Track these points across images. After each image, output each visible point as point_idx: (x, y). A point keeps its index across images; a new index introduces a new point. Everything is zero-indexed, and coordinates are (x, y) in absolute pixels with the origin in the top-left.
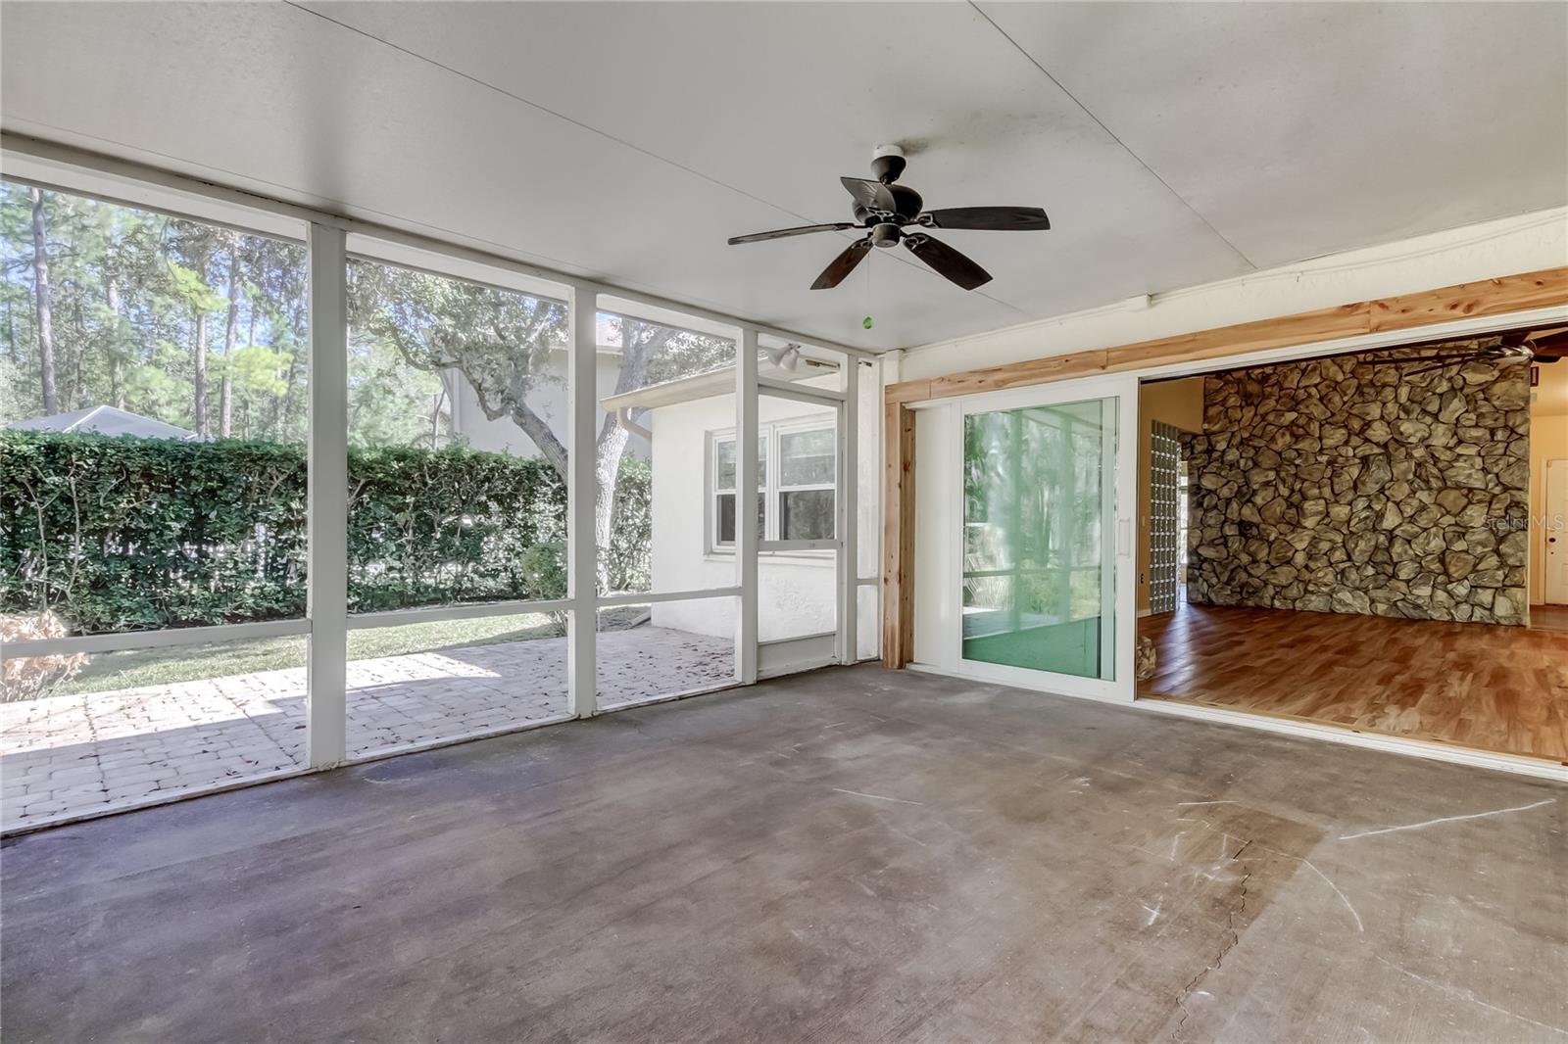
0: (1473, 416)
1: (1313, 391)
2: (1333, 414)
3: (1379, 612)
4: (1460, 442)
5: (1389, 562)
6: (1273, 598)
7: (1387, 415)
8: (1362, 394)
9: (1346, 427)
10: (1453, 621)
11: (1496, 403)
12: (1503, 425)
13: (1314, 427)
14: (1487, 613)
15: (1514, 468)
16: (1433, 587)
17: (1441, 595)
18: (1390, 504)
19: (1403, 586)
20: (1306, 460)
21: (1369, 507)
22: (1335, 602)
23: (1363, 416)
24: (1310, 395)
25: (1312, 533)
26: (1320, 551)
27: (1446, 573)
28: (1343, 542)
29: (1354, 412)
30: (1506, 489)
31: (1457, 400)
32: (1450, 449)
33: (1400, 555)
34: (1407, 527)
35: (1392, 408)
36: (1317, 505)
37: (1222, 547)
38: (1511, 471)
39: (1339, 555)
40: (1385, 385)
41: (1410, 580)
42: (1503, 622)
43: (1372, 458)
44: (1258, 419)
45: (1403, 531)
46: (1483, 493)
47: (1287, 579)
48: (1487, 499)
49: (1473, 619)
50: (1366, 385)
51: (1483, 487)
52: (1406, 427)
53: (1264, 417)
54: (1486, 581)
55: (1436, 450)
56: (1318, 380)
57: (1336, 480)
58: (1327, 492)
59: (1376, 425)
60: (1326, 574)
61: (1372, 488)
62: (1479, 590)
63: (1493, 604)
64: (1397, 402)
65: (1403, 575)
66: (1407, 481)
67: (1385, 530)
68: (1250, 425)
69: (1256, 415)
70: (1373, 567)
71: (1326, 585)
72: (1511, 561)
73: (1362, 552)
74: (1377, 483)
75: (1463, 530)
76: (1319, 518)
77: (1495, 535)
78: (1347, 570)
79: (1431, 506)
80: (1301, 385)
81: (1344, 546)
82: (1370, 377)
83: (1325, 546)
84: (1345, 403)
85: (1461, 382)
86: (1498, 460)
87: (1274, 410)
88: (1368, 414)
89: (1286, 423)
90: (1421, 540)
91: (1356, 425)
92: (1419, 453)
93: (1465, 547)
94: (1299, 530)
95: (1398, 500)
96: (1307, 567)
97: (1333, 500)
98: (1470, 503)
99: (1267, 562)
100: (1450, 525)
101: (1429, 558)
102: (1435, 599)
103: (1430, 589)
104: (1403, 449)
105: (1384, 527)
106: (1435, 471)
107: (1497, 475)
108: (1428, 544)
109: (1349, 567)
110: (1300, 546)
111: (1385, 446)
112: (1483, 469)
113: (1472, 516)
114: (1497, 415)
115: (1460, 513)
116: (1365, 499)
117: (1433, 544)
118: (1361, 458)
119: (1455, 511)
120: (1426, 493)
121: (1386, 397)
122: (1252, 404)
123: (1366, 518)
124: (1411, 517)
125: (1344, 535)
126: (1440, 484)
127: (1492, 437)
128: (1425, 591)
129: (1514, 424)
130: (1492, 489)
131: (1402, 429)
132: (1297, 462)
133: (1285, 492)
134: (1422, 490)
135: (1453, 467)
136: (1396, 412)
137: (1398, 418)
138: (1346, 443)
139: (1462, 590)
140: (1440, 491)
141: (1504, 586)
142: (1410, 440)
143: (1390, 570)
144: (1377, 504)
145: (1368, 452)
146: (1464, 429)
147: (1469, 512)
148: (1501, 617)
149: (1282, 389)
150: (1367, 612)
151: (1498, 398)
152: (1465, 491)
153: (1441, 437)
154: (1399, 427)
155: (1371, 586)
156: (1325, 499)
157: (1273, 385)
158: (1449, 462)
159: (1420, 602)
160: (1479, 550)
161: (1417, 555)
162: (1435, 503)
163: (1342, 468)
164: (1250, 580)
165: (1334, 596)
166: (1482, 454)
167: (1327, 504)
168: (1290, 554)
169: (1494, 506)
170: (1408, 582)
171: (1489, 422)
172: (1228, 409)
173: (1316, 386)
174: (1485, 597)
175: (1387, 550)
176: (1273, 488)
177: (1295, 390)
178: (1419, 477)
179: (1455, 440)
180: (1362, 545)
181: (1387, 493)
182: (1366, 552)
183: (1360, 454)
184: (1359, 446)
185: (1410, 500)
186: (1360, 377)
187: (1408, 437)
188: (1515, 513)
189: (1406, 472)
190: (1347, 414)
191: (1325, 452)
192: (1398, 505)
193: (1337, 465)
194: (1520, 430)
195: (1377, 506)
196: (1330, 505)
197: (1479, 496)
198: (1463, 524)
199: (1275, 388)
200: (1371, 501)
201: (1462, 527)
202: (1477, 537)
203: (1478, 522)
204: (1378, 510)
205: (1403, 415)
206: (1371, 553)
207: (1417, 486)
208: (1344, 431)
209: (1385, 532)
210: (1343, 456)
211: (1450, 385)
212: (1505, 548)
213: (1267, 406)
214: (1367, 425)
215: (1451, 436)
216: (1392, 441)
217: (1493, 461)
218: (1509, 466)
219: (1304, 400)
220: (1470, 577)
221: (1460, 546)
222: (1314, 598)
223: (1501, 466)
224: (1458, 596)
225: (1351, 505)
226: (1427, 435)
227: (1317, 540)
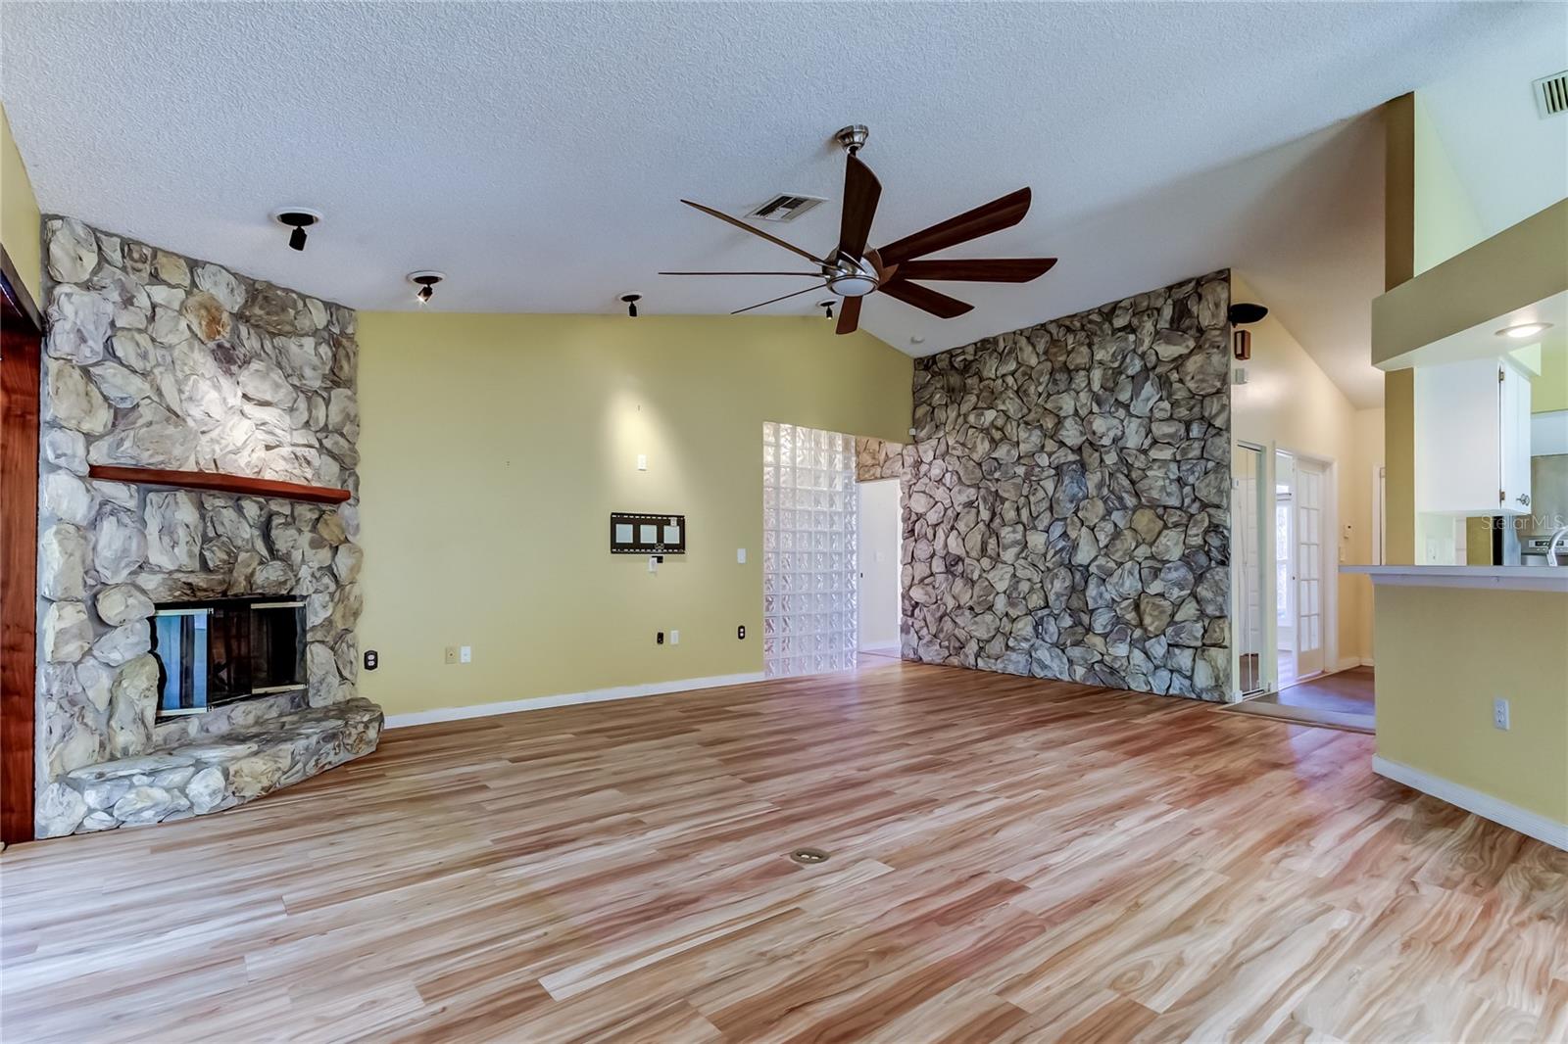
0: (1167, 405)
2: (1029, 411)
3: (1078, 678)
4: (1155, 442)
5: (1085, 610)
6: (977, 656)
8: (1055, 383)
9: (1041, 426)
10: (1150, 692)
11: (1191, 385)
12: (1199, 416)
13: (1012, 429)
14: (1187, 683)
15: (1213, 476)
16: (1130, 644)
17: (1138, 656)
18: (1084, 529)
19: (1098, 641)
20: (1006, 472)
21: (1065, 534)
22: (1034, 664)
23: (1057, 412)
24: (1007, 387)
25: (1012, 569)
26: (1019, 594)
27: (1141, 624)
28: (1041, 582)
29: (1048, 406)
30: (1204, 506)
31: (1149, 384)
32: (1145, 452)
33: (1095, 600)
34: (1101, 561)
35: (1085, 398)
36: (1014, 532)
37: (930, 588)
38: (1207, 481)
39: (1037, 599)
40: (1077, 369)
42: (1204, 696)
43: (1065, 467)
44: (961, 420)
45: (1098, 567)
46: (1178, 512)
47: (989, 632)
48: (1184, 521)
49: (1171, 692)
50: (1060, 370)
51: (1178, 504)
52: (1099, 425)
53: (966, 416)
54: (1184, 639)
55: (1129, 455)
56: (1015, 366)
57: (1032, 499)
58: (1025, 513)
59: (1069, 423)
60: (1026, 625)
61: (1067, 508)
62: (1178, 651)
63: (1193, 670)
64: (1090, 390)
65: (1098, 628)
66: (1102, 498)
67: (1081, 566)
68: (954, 428)
69: (959, 415)
70: (1070, 615)
71: (1026, 639)
72: (1211, 610)
73: (1058, 595)
74: (1071, 502)
75: (1159, 566)
76: (1018, 549)
77: (1193, 572)
78: (1045, 619)
79: (1126, 532)
80: (999, 373)
81: (1041, 587)
82: (1062, 358)
83: (1023, 587)
84: (1040, 395)
85: (1154, 358)
86: (1195, 465)
87: (974, 408)
88: (1061, 409)
89: (986, 425)
90: (1115, 579)
91: (1049, 423)
92: (1111, 459)
93: (1161, 590)
94: (1000, 565)
95: (1092, 524)
96: (1007, 614)
97: (1030, 525)
98: (1166, 527)
99: (971, 608)
100: (1146, 558)
101: (1125, 604)
102: (1132, 662)
103: (1127, 647)
104: (1097, 454)
105: (1079, 562)
107: (1193, 485)
108: (1122, 585)
109: (1047, 616)
110: (1001, 586)
111: (1079, 450)
112: (1179, 479)
113: (1167, 545)
114: (1192, 402)
115: (1155, 541)
116: (1061, 523)
117: (1127, 584)
118: (1056, 468)
119: (1149, 539)
120: (1121, 513)
121: (1079, 385)
122: (955, 401)
123: (1062, 549)
124: (1106, 546)
125: (1042, 572)
126: (1134, 501)
128: (1121, 650)
129: (1210, 414)
130: (1189, 507)
131: (1094, 428)
132: (998, 475)
133: (985, 515)
134: (1118, 510)
135: (1147, 477)
136: (1089, 404)
137: (1091, 412)
138: (1042, 448)
139: (1159, 650)
140: (1134, 510)
141: (1204, 645)
142: (1103, 442)
143: (1086, 619)
144: (1074, 529)
145: (1062, 460)
146: (1158, 424)
147: (1163, 540)
148: (1202, 690)
149: (981, 380)
150: (1066, 677)
151: (1193, 378)
152: (1160, 511)
153: (1134, 439)
154: (1091, 423)
155: (1068, 643)
156: (1023, 525)
157: (974, 376)
158: (1144, 470)
159: (1117, 665)
160: (1176, 593)
161: (1112, 600)
162: (1130, 527)
163: (1038, 482)
164: (956, 632)
165: (1033, 654)
166: (1178, 458)
167: (1025, 531)
168: (991, 598)
169: (1190, 532)
170: (1105, 636)
171: (1183, 412)
172: (934, 408)
173: (1013, 374)
174: (1184, 659)
175: (1083, 592)
176: (975, 511)
177: (994, 380)
178: (1113, 493)
179: (1148, 442)
180: (1058, 585)
181: (1081, 514)
182: (1063, 595)
183: (1055, 463)
184: (1054, 452)
185: (1103, 524)
186: (1053, 359)
187: (1101, 438)
188: (1215, 541)
189: (1100, 486)
190: (1040, 410)
191: (1022, 461)
192: (1093, 530)
193: (1034, 478)
194: (1219, 422)
195: (1073, 534)
196: (1028, 533)
197: (1174, 517)
198: (1159, 558)
199: (976, 379)
200: (1066, 525)
201: (1159, 561)
202: (1174, 575)
203: (1176, 553)
204: (1074, 537)
205: (1096, 409)
206: (1065, 597)
207: (1112, 505)
208: (1037, 432)
209: (1081, 568)
210: (1039, 466)
211: (1142, 363)
212: (1203, 591)
213: (968, 403)
214: (1060, 422)
215: (1143, 434)
216: (1086, 444)
217: (1189, 467)
218: (1206, 473)
219: (1001, 393)
220: (1169, 631)
221: (1155, 587)
222: (1014, 656)
223: (1197, 474)
224: (1155, 658)
225: (1047, 532)
226: (1120, 433)
227: (1017, 579)
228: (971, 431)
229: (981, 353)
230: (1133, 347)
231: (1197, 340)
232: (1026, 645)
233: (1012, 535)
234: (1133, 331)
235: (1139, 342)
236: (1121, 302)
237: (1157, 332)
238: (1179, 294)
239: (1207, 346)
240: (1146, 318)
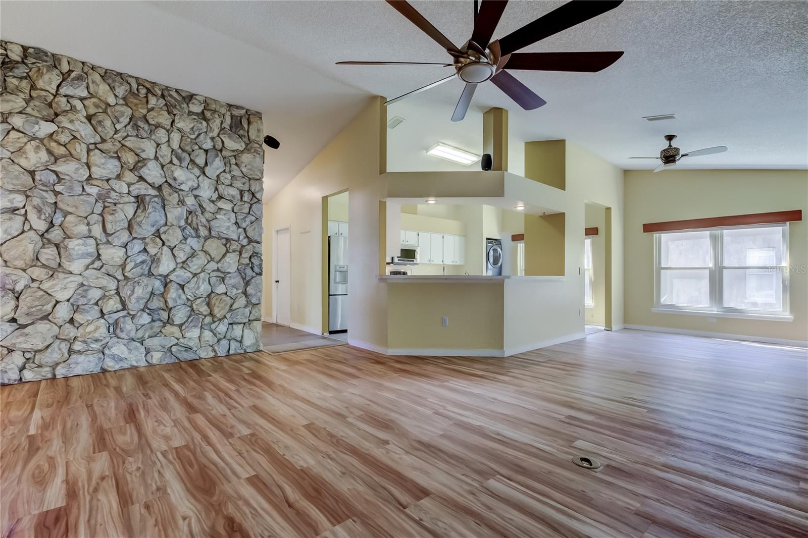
0: (228, 176)
1: (78, 105)
2: (103, 141)
3: (154, 361)
4: (220, 197)
5: (165, 308)
6: (22, 368)
7: (162, 157)
8: (136, 127)
9: (119, 158)
10: (216, 357)
11: (244, 170)
12: (248, 189)
13: (80, 150)
14: (238, 344)
15: (255, 225)
16: (201, 328)
17: (207, 335)
18: (165, 248)
19: (175, 330)
20: (71, 188)
21: (145, 250)
22: (107, 359)
23: (138, 151)
24: (73, 108)
25: (79, 279)
26: (90, 300)
27: (211, 314)
28: (117, 289)
29: (127, 144)
30: (250, 241)
31: (218, 159)
32: (213, 202)
33: (175, 300)
34: (180, 272)
35: (165, 151)
36: (85, 245)
38: (253, 227)
39: (112, 304)
40: (158, 126)
41: (182, 324)
42: (248, 350)
43: (147, 198)
45: (177, 276)
46: (237, 243)
47: (45, 340)
48: (238, 249)
49: (230, 352)
50: (141, 120)
51: (236, 239)
52: (180, 174)
54: (238, 318)
55: (202, 201)
56: (85, 94)
57: (109, 218)
58: (97, 230)
59: (150, 165)
60: (97, 328)
61: (147, 230)
62: (235, 326)
63: (242, 336)
64: (169, 146)
65: (177, 321)
66: (180, 227)
67: (160, 275)
70: (149, 314)
71: (97, 341)
72: (254, 300)
73: (139, 299)
74: (153, 226)
75: (222, 275)
76: (88, 261)
77: (244, 279)
78: (122, 319)
79: (200, 253)
80: (63, 91)
81: (118, 293)
82: (144, 111)
83: (95, 294)
84: (116, 132)
85: (220, 144)
86: (245, 217)
87: (20, 113)
88: (144, 151)
89: (41, 134)
90: (192, 284)
91: (130, 159)
92: (190, 201)
93: (224, 291)
94: (61, 275)
95: (173, 245)
96: (72, 321)
97: (104, 240)
98: (227, 251)
99: (14, 320)
100: (213, 271)
101: (199, 301)
102: (202, 339)
103: (199, 329)
104: (176, 195)
105: (160, 273)
106: (204, 220)
107: (245, 229)
108: (198, 288)
109: (124, 317)
110: (63, 295)
111: (159, 188)
112: (236, 223)
113: (229, 263)
114: (244, 180)
115: (220, 260)
116: (141, 241)
117: (202, 288)
118: (137, 197)
119: (217, 259)
120: (196, 239)
121: (160, 138)
123: (143, 262)
124: (184, 262)
125: (119, 281)
126: (206, 233)
127: (241, 198)
128: (194, 333)
129: (255, 190)
130: (242, 241)
131: (176, 175)
132: (58, 188)
134: (192, 237)
135: (216, 218)
136: (168, 156)
137: (171, 162)
138: (119, 177)
139: (222, 328)
140: (206, 239)
141: (249, 320)
142: (182, 187)
143: (164, 315)
144: (152, 247)
145: (143, 192)
146: (223, 186)
147: (227, 259)
148: (247, 347)
149: (33, 87)
150: (142, 363)
151: (246, 166)
152: (224, 241)
153: (206, 192)
154: (172, 172)
156: (96, 239)
157: (21, 78)
158: (213, 214)
159: (191, 344)
160: (235, 291)
161: (188, 299)
162: (202, 250)
163: (115, 204)
165: (106, 352)
166: (235, 211)
167: (98, 245)
168: (48, 307)
169: (243, 255)
170: (180, 326)
171: (239, 184)
173: (82, 99)
174: (237, 331)
175: (162, 295)
176: (23, 218)
177: (55, 96)
178: (190, 225)
179: (215, 196)
180: (139, 291)
181: (163, 237)
182: (142, 298)
183: (135, 193)
184: (133, 184)
185: (182, 246)
186: (134, 108)
187: (181, 184)
188: (255, 261)
189: (178, 218)
190: (119, 145)
191: (94, 182)
192: (172, 250)
193: (109, 200)
194: (258, 196)
195: (152, 250)
196: (101, 246)
197: (235, 246)
198: (222, 270)
199: (25, 84)
200: (146, 244)
201: (222, 272)
202: (232, 281)
203: (233, 269)
204: (153, 254)
205: (175, 161)
206: (146, 300)
207: (188, 233)
208: (116, 162)
209: (160, 277)
210: (116, 192)
211: (213, 144)
212: (250, 290)
213: (11, 104)
214: (141, 162)
215: (213, 191)
216: (166, 185)
217: (242, 217)
218: (251, 223)
219: (66, 111)
220: (228, 316)
221: (221, 289)
222: (81, 358)
223: (247, 223)
224: (220, 334)
225: (125, 247)
226: (196, 185)
227: (85, 288)
228: (13, 134)
229: (34, 61)
230: (205, 130)
231: (247, 145)
232: (95, 346)
233: (83, 248)
234: (205, 119)
235: (209, 129)
236: (196, 95)
237: (222, 129)
238: (237, 112)
239: (253, 151)
240: (217, 116)
